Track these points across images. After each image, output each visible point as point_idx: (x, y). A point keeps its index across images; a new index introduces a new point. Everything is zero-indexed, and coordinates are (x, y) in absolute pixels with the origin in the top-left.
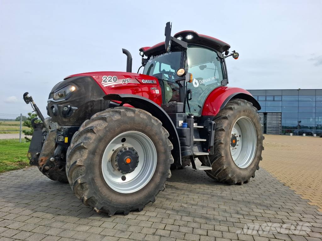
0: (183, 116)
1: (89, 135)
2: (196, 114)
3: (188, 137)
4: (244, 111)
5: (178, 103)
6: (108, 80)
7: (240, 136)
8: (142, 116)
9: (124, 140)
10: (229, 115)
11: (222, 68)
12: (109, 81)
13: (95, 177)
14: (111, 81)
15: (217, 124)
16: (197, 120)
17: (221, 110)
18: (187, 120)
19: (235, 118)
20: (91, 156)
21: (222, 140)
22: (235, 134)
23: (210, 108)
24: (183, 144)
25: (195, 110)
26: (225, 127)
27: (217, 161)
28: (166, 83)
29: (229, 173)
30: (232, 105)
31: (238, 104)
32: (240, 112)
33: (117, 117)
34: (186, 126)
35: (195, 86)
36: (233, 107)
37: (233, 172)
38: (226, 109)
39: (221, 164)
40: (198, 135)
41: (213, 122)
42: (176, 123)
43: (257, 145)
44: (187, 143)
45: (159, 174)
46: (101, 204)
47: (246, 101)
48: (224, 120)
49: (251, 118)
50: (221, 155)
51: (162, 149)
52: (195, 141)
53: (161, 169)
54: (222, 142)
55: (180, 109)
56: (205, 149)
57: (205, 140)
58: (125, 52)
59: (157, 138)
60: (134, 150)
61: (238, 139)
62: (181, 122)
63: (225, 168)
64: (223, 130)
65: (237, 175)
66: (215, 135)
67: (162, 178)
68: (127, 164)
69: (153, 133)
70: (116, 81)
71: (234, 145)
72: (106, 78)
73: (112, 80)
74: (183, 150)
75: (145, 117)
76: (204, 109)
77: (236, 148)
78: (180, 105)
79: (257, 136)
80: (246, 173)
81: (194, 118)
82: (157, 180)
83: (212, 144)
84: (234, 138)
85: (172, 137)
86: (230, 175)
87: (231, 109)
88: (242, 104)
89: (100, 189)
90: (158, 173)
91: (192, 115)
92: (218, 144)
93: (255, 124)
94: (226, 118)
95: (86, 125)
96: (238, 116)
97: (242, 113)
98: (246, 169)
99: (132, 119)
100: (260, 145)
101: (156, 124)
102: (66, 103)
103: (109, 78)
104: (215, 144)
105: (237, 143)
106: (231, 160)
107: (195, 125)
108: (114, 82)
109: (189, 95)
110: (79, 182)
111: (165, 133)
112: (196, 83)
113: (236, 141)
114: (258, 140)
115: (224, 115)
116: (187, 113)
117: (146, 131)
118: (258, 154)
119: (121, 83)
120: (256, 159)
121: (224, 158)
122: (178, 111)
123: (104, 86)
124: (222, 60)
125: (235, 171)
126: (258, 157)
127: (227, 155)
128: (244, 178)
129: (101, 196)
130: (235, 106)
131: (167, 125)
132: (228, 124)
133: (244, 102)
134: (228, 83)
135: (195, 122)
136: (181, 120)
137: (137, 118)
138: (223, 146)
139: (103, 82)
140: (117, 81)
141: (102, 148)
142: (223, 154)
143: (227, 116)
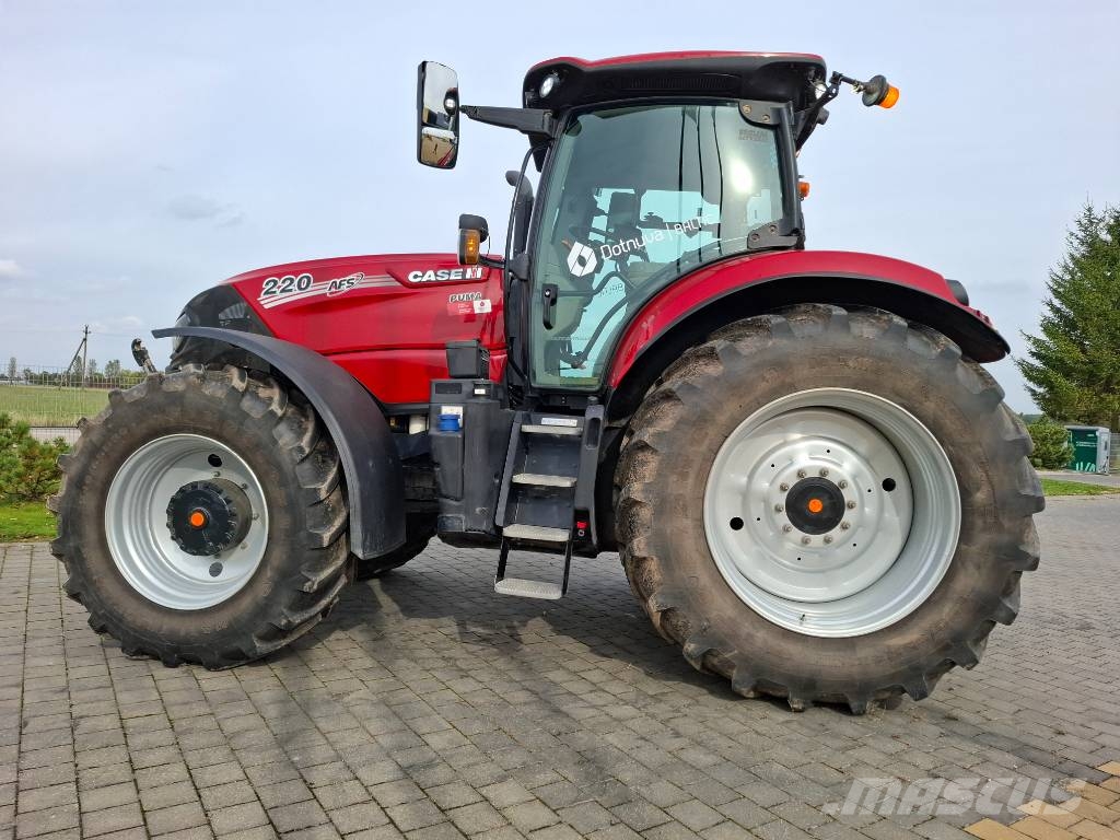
0: (465, 388)
6: (279, 287)
7: (889, 485)
9: (215, 461)
12: (283, 291)
13: (83, 546)
14: (291, 290)
35: (577, 270)
41: (593, 414)
45: (269, 573)
46: (100, 617)
67: (277, 587)
70: (306, 287)
71: (816, 522)
72: (275, 282)
73: (294, 286)
77: (828, 541)
82: (263, 589)
83: (582, 500)
89: (95, 578)
90: (269, 568)
103: (284, 282)
105: (849, 514)
108: (298, 291)
112: (583, 261)
119: (327, 291)
123: (266, 307)
129: (98, 596)
136: (453, 404)
139: (262, 296)
140: (309, 289)
141: (102, 474)
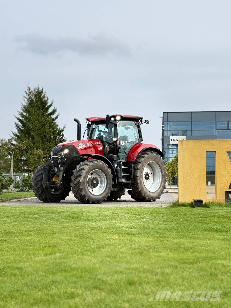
0: (117, 162)
1: (83, 171)
2: (124, 161)
3: (120, 173)
4: (151, 158)
5: (114, 155)
7: (152, 174)
8: (100, 163)
9: (92, 174)
10: (141, 161)
11: (138, 131)
12: (80, 146)
15: (135, 166)
16: (124, 164)
17: (137, 158)
18: (119, 164)
19: (145, 162)
20: (84, 179)
21: (138, 174)
22: (148, 172)
23: (132, 156)
24: (118, 177)
25: (123, 159)
26: (139, 168)
27: (136, 187)
28: (105, 143)
29: (143, 194)
30: (144, 155)
31: (147, 154)
32: (149, 158)
33: (91, 164)
34: (119, 167)
35: (122, 145)
36: (144, 156)
37: (145, 193)
38: (140, 157)
39: (138, 188)
40: (125, 173)
41: (133, 165)
42: (114, 166)
43: (162, 179)
44: (119, 176)
47: (152, 152)
48: (139, 164)
49: (157, 162)
50: (137, 183)
51: (108, 177)
52: (123, 175)
53: (108, 186)
54: (138, 176)
55: (115, 159)
56: (129, 180)
57: (129, 175)
58: (76, 120)
59: (106, 172)
60: (97, 178)
61: (150, 175)
62: (116, 165)
63: (140, 190)
64: (138, 169)
65: (147, 195)
66: (134, 172)
68: (94, 184)
69: (105, 170)
71: (147, 179)
74: (118, 179)
75: (101, 163)
76: (128, 157)
77: (148, 181)
78: (115, 156)
79: (162, 173)
80: (154, 195)
81: (122, 163)
83: (132, 177)
84: (147, 174)
85: (113, 173)
86: (143, 195)
87: (143, 157)
88: (150, 154)
91: (121, 161)
92: (136, 177)
93: (160, 166)
94: (140, 162)
95: (79, 168)
96: (147, 161)
97: (150, 159)
98: (154, 192)
99: (97, 164)
100: (164, 179)
101: (106, 166)
102: (64, 158)
104: (134, 177)
105: (150, 177)
106: (144, 186)
107: (123, 167)
108: (82, 146)
109: (119, 150)
110: (81, 188)
111: (110, 170)
112: (123, 143)
113: (149, 176)
114: (162, 175)
115: (139, 161)
116: (119, 161)
117: (102, 169)
118: (163, 184)
119: (85, 146)
120: (161, 187)
121: (139, 185)
122: (114, 160)
124: (138, 127)
125: (146, 193)
126: (163, 186)
127: (141, 183)
128: (152, 198)
129: (87, 194)
130: (146, 156)
131: (110, 167)
132: (141, 166)
133: (151, 152)
134: (142, 140)
135: (123, 165)
136: (116, 164)
137: (98, 164)
138: (138, 178)
139: (78, 147)
142: (139, 182)
143: (140, 161)
